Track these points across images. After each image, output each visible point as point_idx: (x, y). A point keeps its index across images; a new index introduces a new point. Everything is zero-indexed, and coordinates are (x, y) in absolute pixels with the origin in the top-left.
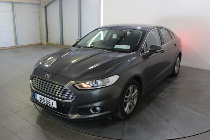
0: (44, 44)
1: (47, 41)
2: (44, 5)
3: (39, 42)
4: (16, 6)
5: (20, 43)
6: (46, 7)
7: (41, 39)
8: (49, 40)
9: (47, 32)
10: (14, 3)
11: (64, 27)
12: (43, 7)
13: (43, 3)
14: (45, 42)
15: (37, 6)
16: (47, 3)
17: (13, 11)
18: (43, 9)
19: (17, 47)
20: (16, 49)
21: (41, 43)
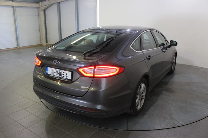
0: (44, 45)
1: (47, 42)
2: (43, 8)
3: (39, 43)
4: (17, 10)
5: (22, 45)
6: (45, 10)
7: (41, 40)
8: (48, 41)
9: (46, 34)
10: (15, 7)
11: (62, 29)
12: (42, 10)
13: (42, 6)
14: (44, 43)
15: (36, 10)
16: (46, 6)
17: (14, 15)
18: (42, 13)
19: (18, 48)
20: (18, 50)
21: (41, 44)
